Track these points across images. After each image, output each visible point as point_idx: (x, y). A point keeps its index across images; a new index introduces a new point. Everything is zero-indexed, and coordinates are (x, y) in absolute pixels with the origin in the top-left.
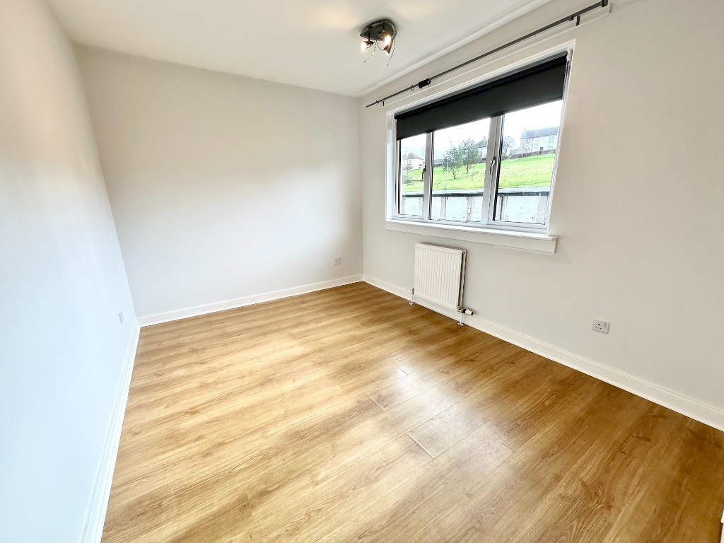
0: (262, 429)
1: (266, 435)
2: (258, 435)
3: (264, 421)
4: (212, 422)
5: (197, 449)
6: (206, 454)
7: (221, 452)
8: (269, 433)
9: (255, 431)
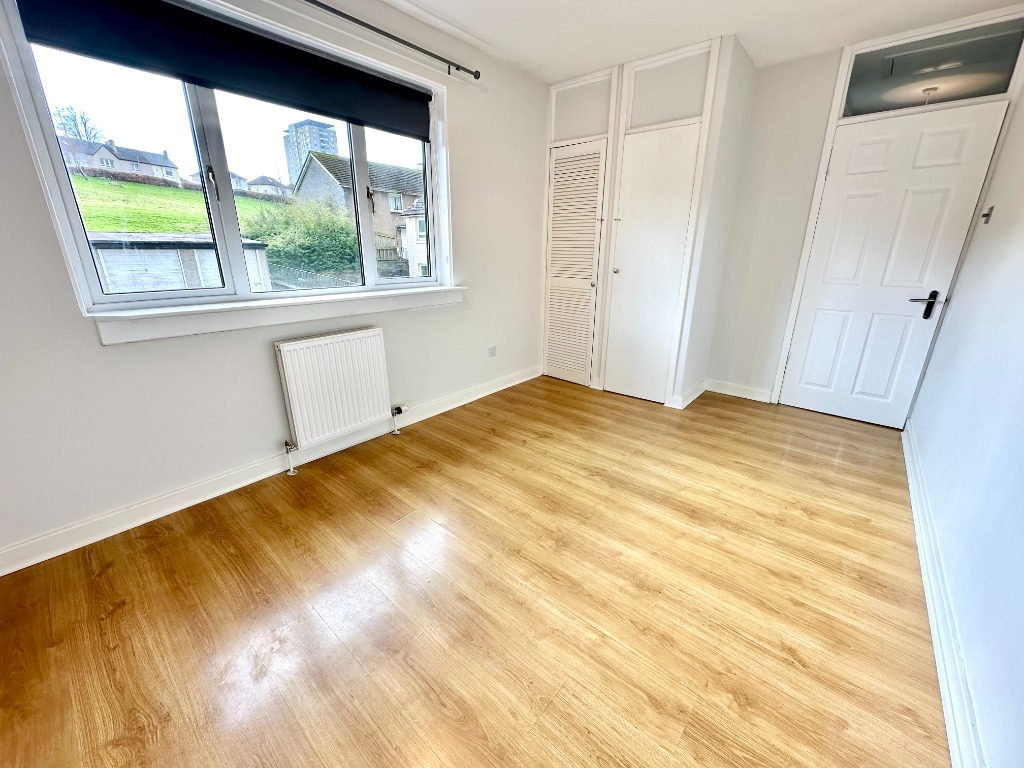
0: (718, 546)
1: (720, 540)
2: (728, 546)
3: (709, 552)
4: (772, 609)
5: (806, 594)
6: (795, 578)
7: (778, 566)
8: (716, 538)
9: (728, 552)
